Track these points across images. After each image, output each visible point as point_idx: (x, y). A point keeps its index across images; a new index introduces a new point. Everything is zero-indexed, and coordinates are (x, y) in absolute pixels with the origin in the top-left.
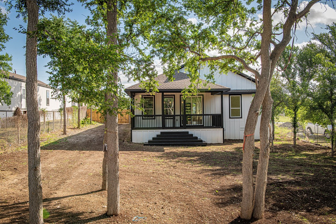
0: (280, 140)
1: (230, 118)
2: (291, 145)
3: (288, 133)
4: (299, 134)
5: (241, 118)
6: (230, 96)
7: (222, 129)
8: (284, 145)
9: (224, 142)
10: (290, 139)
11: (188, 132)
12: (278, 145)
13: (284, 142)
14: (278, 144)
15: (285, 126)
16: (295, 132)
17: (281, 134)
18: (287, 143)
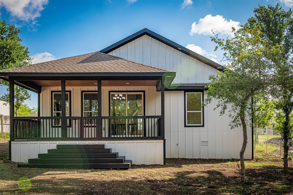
0: (262, 160)
1: (185, 126)
2: (279, 168)
3: (275, 151)
4: (290, 152)
5: (203, 126)
6: (186, 93)
7: (163, 141)
8: (268, 168)
9: (165, 163)
10: (278, 159)
11: (104, 145)
12: (258, 168)
13: (267, 164)
14: (257, 166)
15: (272, 143)
16: (286, 147)
17: (265, 152)
18: (273, 164)
